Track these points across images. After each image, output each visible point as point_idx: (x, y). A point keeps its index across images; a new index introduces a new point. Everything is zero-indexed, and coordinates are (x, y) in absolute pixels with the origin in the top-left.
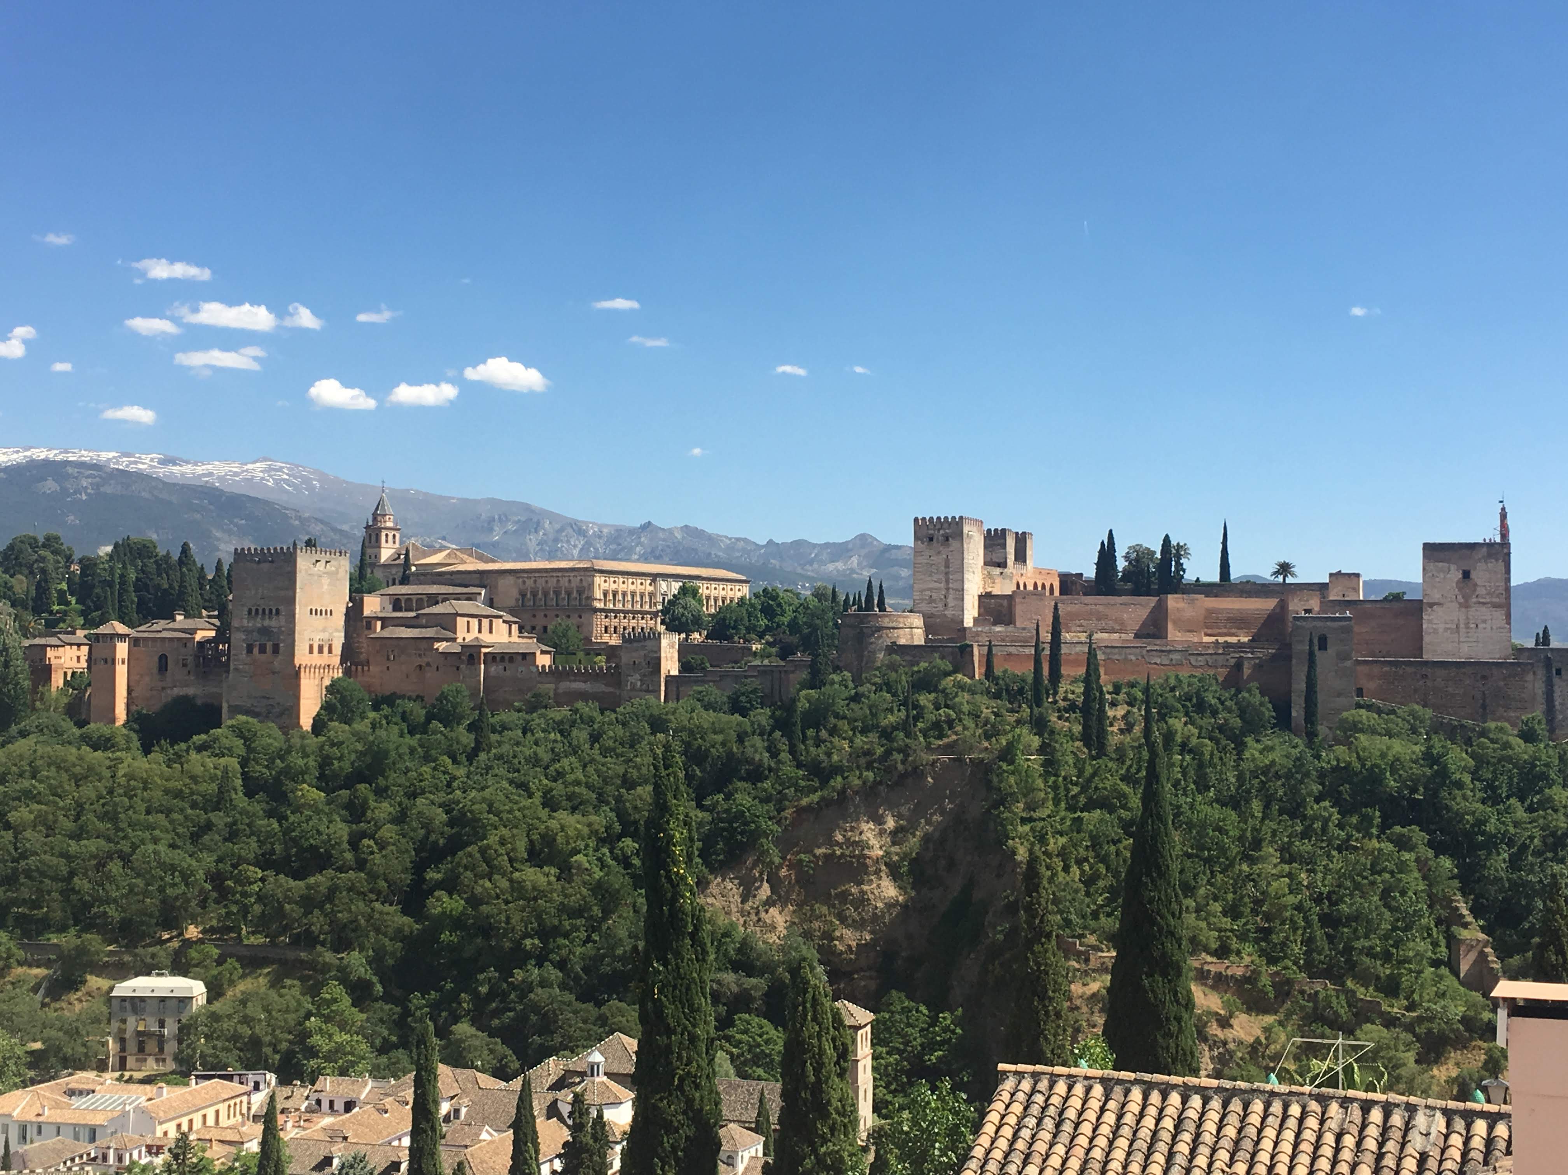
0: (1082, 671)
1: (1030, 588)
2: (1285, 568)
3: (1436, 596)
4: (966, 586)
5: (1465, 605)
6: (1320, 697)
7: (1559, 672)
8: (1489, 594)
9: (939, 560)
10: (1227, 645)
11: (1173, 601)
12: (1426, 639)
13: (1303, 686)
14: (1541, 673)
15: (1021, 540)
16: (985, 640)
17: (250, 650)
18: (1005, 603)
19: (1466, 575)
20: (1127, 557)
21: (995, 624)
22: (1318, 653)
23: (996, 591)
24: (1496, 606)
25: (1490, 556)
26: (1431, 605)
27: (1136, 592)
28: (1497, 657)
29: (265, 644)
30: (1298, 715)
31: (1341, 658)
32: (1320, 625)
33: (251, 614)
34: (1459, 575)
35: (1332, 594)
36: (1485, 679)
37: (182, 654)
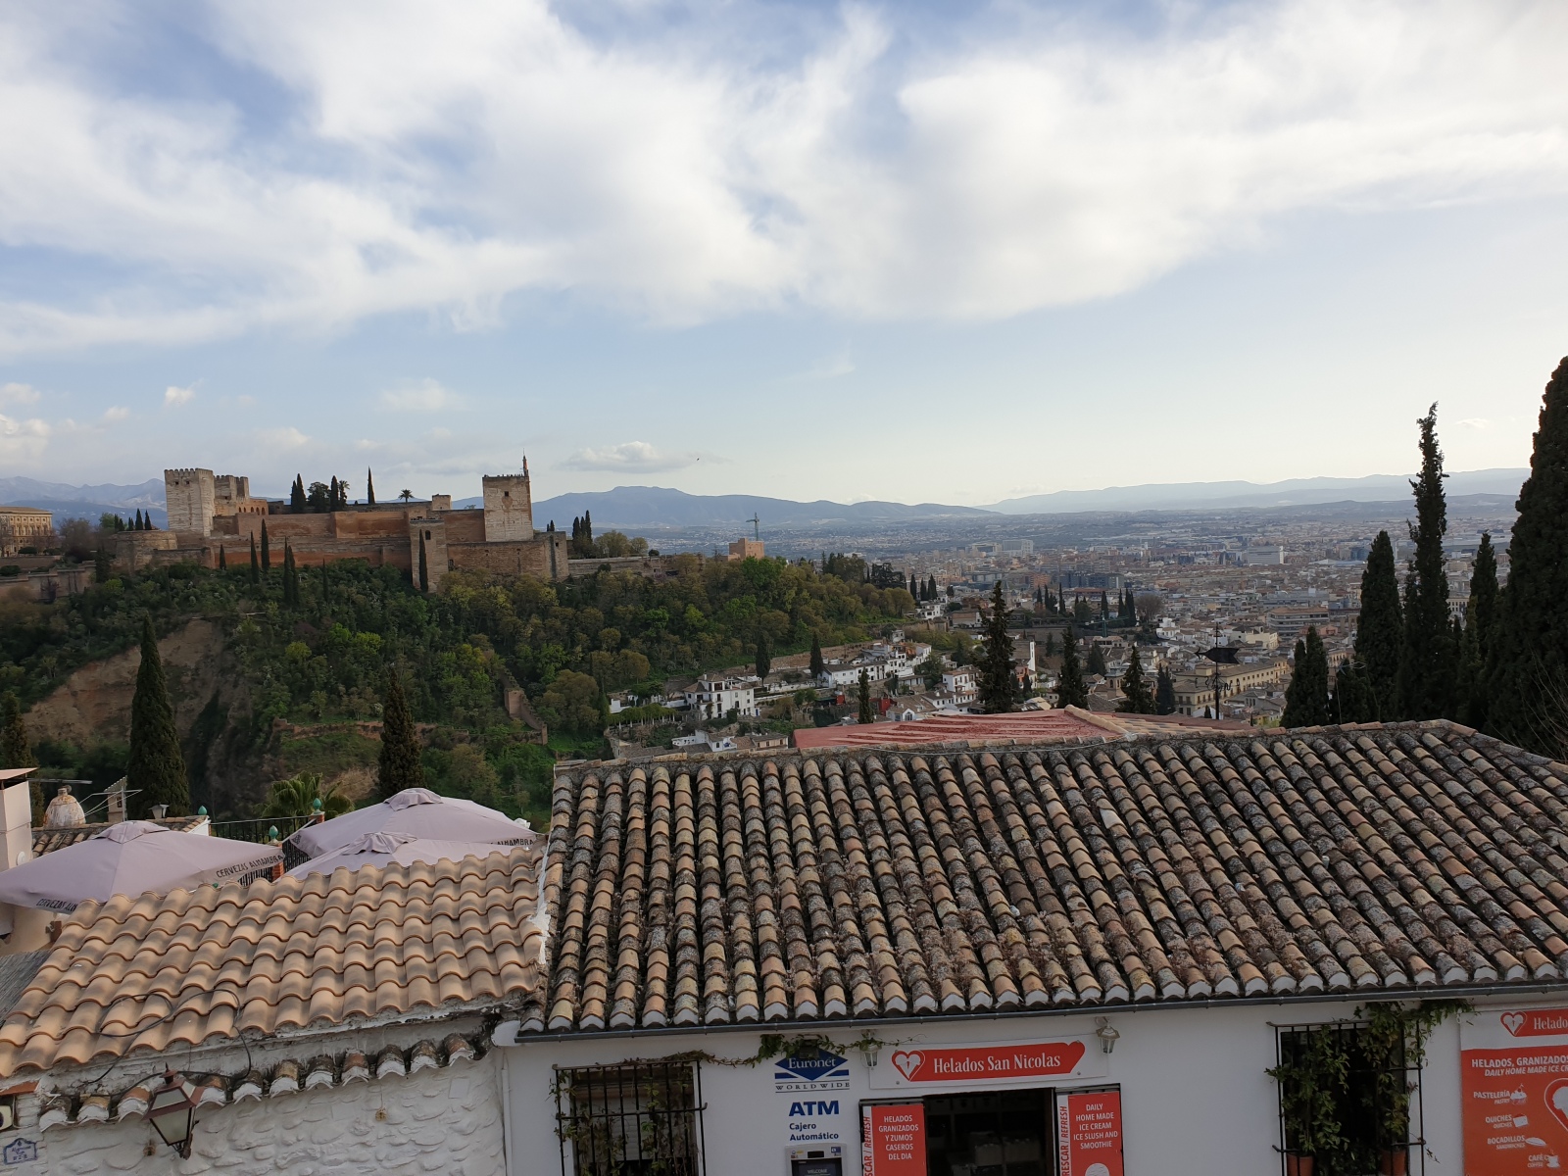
0: (282, 560)
1: (248, 510)
2: (406, 494)
3: (491, 507)
4: (204, 511)
5: (507, 511)
6: (428, 566)
7: (557, 544)
8: (520, 504)
9: (185, 496)
10: (374, 539)
11: (338, 516)
12: (487, 530)
13: (418, 561)
14: (548, 545)
15: (241, 483)
16: (218, 544)
18: (231, 521)
19: (507, 494)
20: (310, 490)
21: (226, 533)
22: (425, 541)
23: (225, 514)
24: (524, 511)
25: (518, 483)
26: (489, 511)
27: (317, 511)
28: (525, 538)
30: (416, 579)
31: (439, 544)
32: (426, 526)
34: (502, 494)
35: (435, 508)
36: (520, 552)
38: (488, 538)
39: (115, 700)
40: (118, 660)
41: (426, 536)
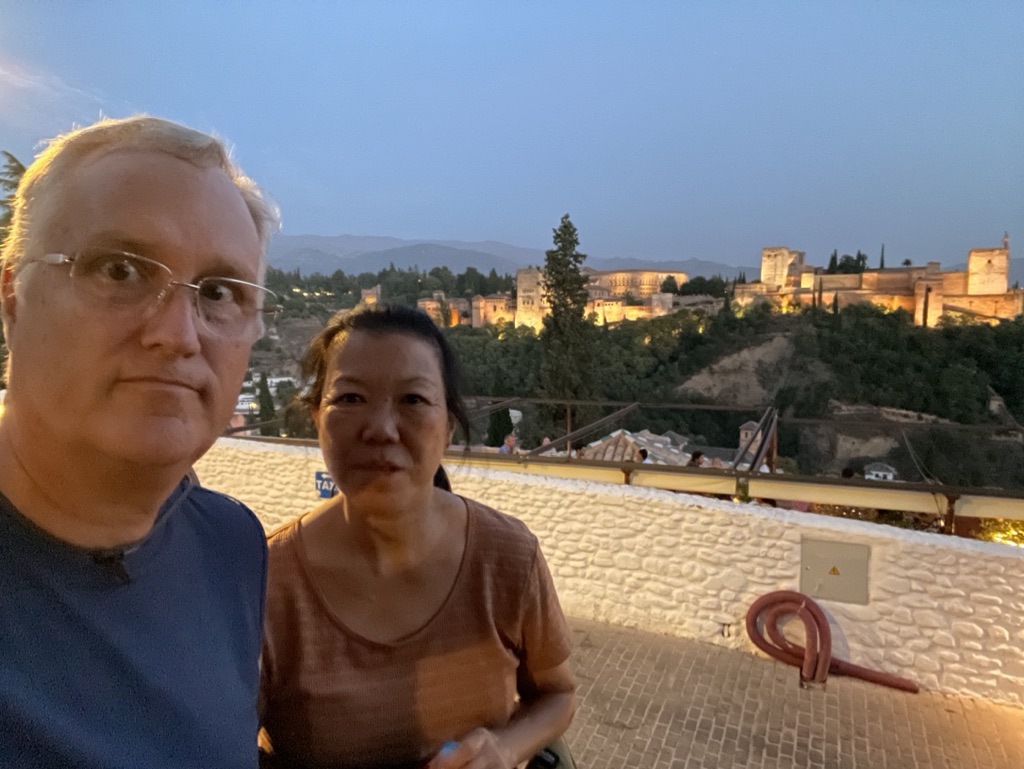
2: (907, 262)
3: (976, 270)
4: (783, 273)
5: (988, 274)
6: (929, 311)
8: (999, 269)
9: (773, 263)
11: (866, 276)
12: (970, 287)
13: (921, 306)
14: (1021, 298)
16: (791, 292)
17: (524, 303)
18: (797, 278)
19: (989, 262)
20: (842, 260)
22: (928, 294)
24: (1002, 273)
25: (1000, 254)
26: (973, 274)
27: (846, 272)
28: (1001, 292)
29: (529, 301)
30: (919, 318)
31: (938, 294)
32: (928, 283)
33: (524, 291)
34: (986, 261)
35: (929, 271)
36: (997, 302)
37: (501, 305)
38: (970, 292)
39: (732, 378)
40: (735, 356)
41: (929, 290)
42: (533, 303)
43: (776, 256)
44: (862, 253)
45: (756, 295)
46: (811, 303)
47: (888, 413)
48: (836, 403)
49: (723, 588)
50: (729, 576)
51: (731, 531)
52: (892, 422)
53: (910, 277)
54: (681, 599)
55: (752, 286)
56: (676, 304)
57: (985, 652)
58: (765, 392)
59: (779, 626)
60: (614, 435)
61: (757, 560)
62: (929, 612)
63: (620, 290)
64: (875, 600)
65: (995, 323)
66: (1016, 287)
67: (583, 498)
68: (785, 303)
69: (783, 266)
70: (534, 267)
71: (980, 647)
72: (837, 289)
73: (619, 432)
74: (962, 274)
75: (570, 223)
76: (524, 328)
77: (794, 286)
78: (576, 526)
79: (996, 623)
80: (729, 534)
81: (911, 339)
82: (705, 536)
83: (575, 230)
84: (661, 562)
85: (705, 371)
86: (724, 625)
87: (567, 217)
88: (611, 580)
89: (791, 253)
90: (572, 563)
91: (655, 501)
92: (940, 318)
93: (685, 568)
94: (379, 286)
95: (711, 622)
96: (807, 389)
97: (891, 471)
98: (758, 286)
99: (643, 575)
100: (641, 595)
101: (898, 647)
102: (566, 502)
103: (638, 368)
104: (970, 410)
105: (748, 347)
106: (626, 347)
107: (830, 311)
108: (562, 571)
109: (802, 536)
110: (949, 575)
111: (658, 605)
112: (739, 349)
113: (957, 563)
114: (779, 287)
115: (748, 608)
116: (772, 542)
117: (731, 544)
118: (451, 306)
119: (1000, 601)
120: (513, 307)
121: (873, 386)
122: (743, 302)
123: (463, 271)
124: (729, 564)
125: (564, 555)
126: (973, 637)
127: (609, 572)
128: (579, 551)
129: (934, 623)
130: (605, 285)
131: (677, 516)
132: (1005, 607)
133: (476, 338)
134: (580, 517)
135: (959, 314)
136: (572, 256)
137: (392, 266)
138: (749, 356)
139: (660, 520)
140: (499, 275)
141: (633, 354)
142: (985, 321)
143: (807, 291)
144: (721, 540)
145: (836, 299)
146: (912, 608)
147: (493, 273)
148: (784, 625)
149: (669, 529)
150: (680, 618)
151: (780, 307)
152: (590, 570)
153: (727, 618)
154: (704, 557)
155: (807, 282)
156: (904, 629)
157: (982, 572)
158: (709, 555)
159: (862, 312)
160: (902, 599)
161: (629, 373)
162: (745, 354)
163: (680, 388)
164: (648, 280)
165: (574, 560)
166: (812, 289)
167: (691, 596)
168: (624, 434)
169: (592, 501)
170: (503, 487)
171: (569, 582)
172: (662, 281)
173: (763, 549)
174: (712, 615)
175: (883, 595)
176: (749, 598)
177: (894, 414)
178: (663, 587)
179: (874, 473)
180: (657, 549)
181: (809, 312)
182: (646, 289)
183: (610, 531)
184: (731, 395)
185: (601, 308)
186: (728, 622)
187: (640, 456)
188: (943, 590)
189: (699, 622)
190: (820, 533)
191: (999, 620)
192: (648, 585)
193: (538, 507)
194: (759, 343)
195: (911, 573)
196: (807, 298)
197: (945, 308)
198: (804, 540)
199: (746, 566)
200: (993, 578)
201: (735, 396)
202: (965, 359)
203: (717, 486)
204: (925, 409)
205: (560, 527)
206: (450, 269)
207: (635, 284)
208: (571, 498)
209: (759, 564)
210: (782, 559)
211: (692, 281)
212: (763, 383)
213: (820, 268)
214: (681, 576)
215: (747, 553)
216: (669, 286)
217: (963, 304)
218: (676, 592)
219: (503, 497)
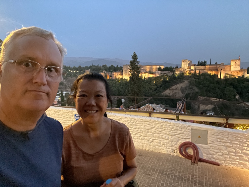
2: (216, 63)
4: (187, 66)
5: (235, 66)
6: (221, 75)
7: (245, 71)
8: (238, 64)
11: (206, 66)
12: (231, 69)
18: (190, 67)
19: (236, 63)
20: (201, 63)
25: (238, 61)
26: (232, 66)
27: (202, 66)
28: (238, 70)
29: (126, 73)
30: (219, 76)
31: (223, 71)
32: (221, 68)
33: (125, 70)
34: (235, 63)
35: (221, 65)
36: (237, 72)
37: (119, 74)
38: (231, 70)
39: (175, 91)
40: (176, 86)
41: (221, 70)
42: (127, 73)
43: (185, 62)
44: (205, 61)
45: (180, 71)
46: (193, 73)
47: (212, 99)
48: (199, 97)
49: (173, 141)
50: (174, 138)
51: (175, 127)
52: (213, 101)
53: (217, 66)
54: (163, 144)
55: (179, 69)
56: (161, 73)
57: (235, 155)
58: (183, 94)
59: (186, 150)
60: (147, 105)
61: (181, 134)
62: (222, 146)
63: (148, 70)
64: (209, 144)
65: (237, 77)
66: (242, 69)
67: (139, 120)
68: (187, 73)
69: (187, 64)
70: (127, 65)
71: (234, 154)
72: (200, 69)
73: (148, 104)
74: (229, 66)
75: (135, 54)
76: (125, 79)
77: (189, 69)
78: (138, 127)
79: (237, 149)
80: (174, 128)
81: (217, 81)
82: (169, 129)
83: (137, 56)
84: (158, 135)
85: (168, 89)
86: (173, 150)
87: (135, 52)
88: (146, 140)
89: (189, 61)
90: (137, 136)
91: (156, 120)
92: (224, 76)
93: (164, 137)
94: (90, 69)
95: (170, 150)
96: (193, 93)
97: (212, 113)
98: (181, 69)
99: (154, 138)
100: (154, 143)
101: (214, 155)
102: (135, 121)
103: (152, 89)
104: (231, 98)
105: (179, 83)
106: (149, 84)
107: (198, 75)
108: (135, 138)
109: (192, 128)
110: (227, 137)
111: (158, 145)
112: (177, 84)
113: (228, 135)
114: (186, 69)
115: (179, 146)
116: (185, 130)
117: (175, 131)
118: (107, 74)
119: (239, 143)
120: (122, 74)
121: (208, 93)
122: (177, 73)
123: (110, 66)
124: (175, 135)
125: (135, 134)
126: (232, 152)
127: (146, 138)
128: (138, 133)
129: (223, 149)
130: (144, 69)
131: (162, 124)
132: (240, 145)
133: (113, 82)
134: (139, 125)
135: (229, 75)
136: (136, 62)
137: (93, 64)
138: (179, 86)
139: (158, 125)
140: (119, 67)
141: (151, 85)
142: (235, 77)
143: (192, 70)
144: (172, 130)
145: (199, 72)
146: (218, 145)
147: (117, 66)
148: (187, 149)
149: (160, 127)
150: (163, 149)
151: (186, 74)
152: (141, 137)
153: (174, 148)
154: (169, 134)
155: (193, 68)
156: (216, 150)
157: (234, 137)
158: (170, 133)
159: (205, 75)
160: (215, 143)
161: (150, 90)
162: (178, 85)
163: (163, 93)
164: (155, 68)
165: (137, 135)
166: (194, 69)
167: (165, 143)
168: (149, 105)
169: (141, 121)
170: (120, 117)
171: (136, 140)
172: (158, 68)
173: (182, 132)
174: (170, 148)
175: (211, 142)
176: (179, 144)
177: (213, 99)
178: (159, 141)
179: (209, 113)
180: (157, 132)
181: (193, 75)
182: (154, 70)
183: (146, 128)
184: (174, 95)
185: (143, 74)
186: (174, 149)
187: (153, 110)
188: (225, 141)
189: (167, 149)
190: (196, 128)
191: (239, 148)
192: (155, 141)
193: (128, 122)
194: (181, 83)
195: (217, 137)
196: (192, 72)
197: (225, 74)
198: (192, 129)
199: (178, 136)
200: (237, 138)
201: (176, 95)
202: (230, 86)
203: (172, 117)
204: (221, 98)
205: (134, 127)
206: (107, 65)
207: (151, 68)
208: (137, 120)
209: (182, 135)
210: (187, 134)
211: (165, 68)
212: (182, 92)
213: (196, 65)
214: (163, 139)
215: (178, 133)
216: (160, 69)
217: (230, 73)
218: (162, 142)
219: (120, 120)
